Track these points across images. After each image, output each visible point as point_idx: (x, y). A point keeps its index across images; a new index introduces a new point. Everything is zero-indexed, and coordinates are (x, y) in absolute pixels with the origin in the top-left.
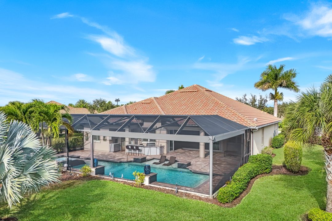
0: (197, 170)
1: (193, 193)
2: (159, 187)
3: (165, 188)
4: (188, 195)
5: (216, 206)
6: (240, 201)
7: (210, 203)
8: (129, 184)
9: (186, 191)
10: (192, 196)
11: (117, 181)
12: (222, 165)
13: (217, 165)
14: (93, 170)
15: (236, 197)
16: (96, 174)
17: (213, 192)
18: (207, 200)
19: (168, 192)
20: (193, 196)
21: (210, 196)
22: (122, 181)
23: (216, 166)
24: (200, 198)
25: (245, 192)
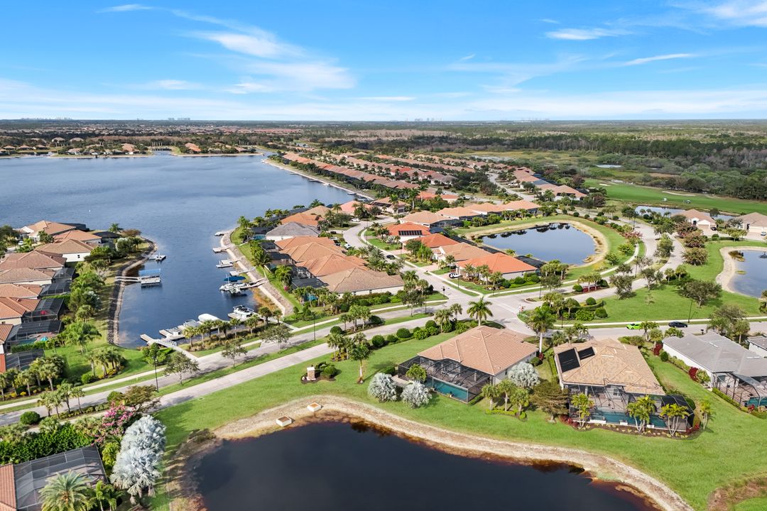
11: (441, 395)
16: (435, 391)
19: (457, 400)
21: (467, 403)
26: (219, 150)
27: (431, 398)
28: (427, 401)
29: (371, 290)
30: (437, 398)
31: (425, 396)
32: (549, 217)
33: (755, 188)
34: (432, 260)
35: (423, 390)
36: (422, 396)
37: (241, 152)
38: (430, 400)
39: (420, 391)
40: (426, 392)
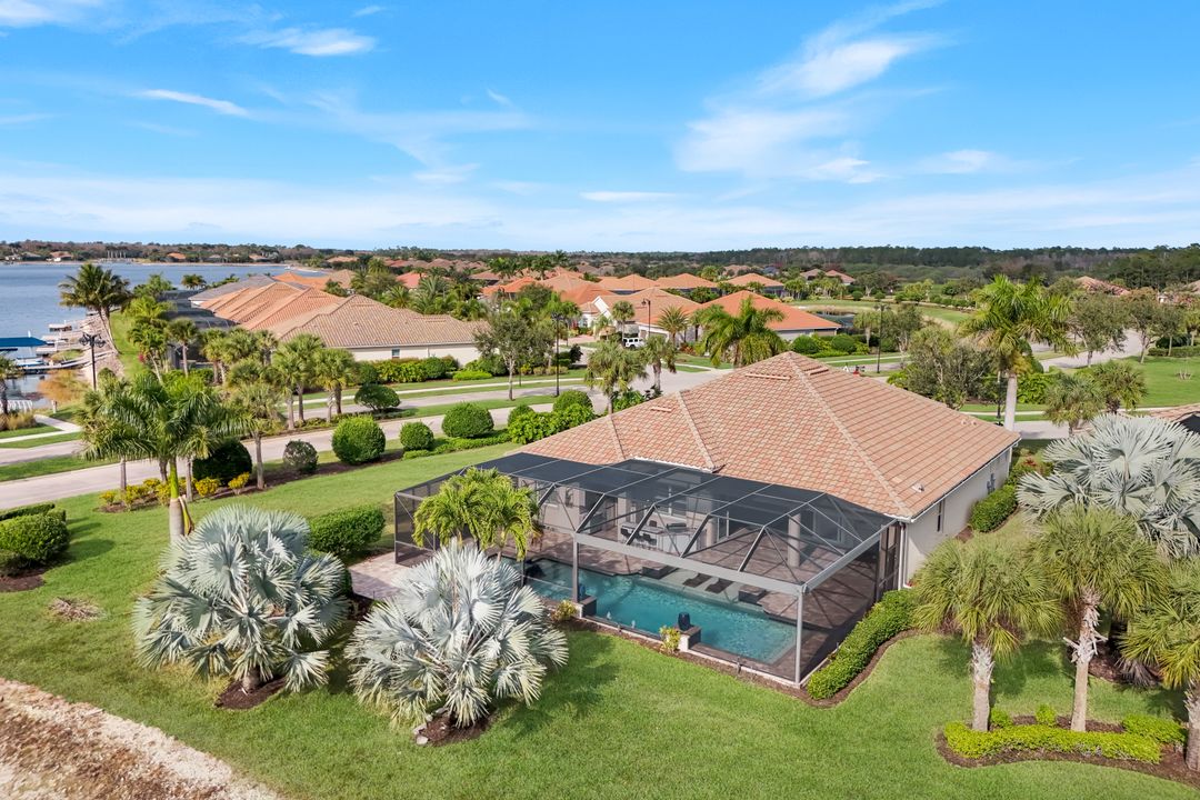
0: (779, 611)
1: (766, 676)
2: (706, 657)
3: (717, 660)
4: (758, 679)
5: (803, 705)
6: (846, 695)
7: (793, 698)
8: (651, 646)
9: (754, 671)
10: (766, 681)
11: (627, 637)
12: (834, 597)
13: (822, 595)
14: (579, 607)
15: (840, 689)
16: (584, 616)
17: (802, 676)
18: (790, 690)
19: (724, 670)
20: (768, 680)
21: (796, 685)
22: (637, 638)
23: (820, 597)
24: (779, 687)
25: (860, 676)
26: (218, 257)
27: (559, 655)
28: (526, 679)
29: (395, 351)
30: (601, 660)
31: (518, 644)
32: (804, 302)
33: (1146, 271)
34: (577, 328)
35: (501, 601)
36: (492, 649)
37: (258, 261)
38: (552, 671)
39: (483, 612)
40: (523, 618)
